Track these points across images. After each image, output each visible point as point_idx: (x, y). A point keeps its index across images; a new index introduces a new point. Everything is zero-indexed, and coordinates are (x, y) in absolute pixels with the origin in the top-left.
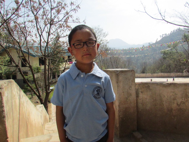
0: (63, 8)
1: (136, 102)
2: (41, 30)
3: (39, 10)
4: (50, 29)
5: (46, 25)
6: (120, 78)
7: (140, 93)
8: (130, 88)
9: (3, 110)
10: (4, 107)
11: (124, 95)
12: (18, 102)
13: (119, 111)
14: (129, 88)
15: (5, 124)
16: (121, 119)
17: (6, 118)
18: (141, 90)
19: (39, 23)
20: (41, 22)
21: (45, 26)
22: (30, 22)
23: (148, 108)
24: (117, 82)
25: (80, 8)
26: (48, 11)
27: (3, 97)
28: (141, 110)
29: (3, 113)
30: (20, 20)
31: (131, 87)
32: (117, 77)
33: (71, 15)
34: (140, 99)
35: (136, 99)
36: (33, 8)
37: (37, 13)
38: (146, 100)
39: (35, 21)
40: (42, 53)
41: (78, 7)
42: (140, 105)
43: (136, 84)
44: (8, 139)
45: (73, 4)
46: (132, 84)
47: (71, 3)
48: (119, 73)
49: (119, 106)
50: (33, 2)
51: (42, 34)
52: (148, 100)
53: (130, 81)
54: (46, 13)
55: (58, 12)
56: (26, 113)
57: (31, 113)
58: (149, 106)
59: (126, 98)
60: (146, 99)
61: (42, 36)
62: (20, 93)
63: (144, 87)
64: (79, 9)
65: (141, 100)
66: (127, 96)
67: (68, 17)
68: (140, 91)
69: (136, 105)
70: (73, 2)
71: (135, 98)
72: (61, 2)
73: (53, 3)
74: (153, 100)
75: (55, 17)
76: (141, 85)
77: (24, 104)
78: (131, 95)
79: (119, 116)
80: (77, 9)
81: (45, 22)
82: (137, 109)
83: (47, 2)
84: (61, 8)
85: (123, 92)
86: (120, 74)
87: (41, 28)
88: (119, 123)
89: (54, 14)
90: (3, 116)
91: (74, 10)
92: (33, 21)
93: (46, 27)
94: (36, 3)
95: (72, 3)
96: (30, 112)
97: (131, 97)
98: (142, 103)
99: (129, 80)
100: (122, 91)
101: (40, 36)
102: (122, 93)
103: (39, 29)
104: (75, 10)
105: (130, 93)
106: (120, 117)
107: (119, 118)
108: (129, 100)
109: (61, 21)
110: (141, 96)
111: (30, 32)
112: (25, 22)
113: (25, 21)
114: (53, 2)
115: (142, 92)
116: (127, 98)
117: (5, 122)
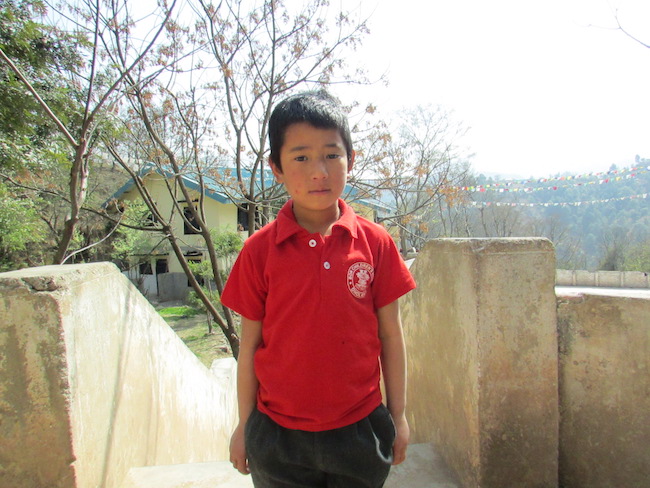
0: (315, 36)
1: (555, 372)
2: (243, 113)
3: (237, 49)
5: (258, 96)
6: (491, 271)
7: (576, 336)
8: (534, 315)
9: (60, 362)
10: (65, 351)
11: (503, 340)
13: (484, 404)
14: (528, 314)
15: (67, 411)
16: (489, 437)
17: (71, 390)
18: (579, 327)
19: (237, 90)
21: (257, 98)
22: (210, 88)
23: (610, 402)
24: (477, 288)
25: (368, 32)
26: (265, 51)
27: (62, 315)
28: (578, 409)
29: (59, 371)
30: (180, 85)
31: (534, 309)
32: (479, 269)
33: (338, 59)
34: (576, 363)
35: (556, 359)
36: (218, 45)
37: (233, 55)
38: (601, 368)
39: (225, 85)
40: (241, 186)
41: (363, 27)
42: (574, 388)
43: (559, 300)
44: (73, 464)
45: (347, 20)
46: (540, 297)
47: (339, 17)
48: (483, 251)
49: (481, 382)
50: (220, 23)
51: (244, 125)
52: (610, 369)
53: (533, 284)
54: (261, 56)
55: (299, 51)
58: (613, 397)
59: (515, 352)
60: (603, 363)
63: (594, 314)
64: (364, 33)
65: (581, 367)
66: (516, 348)
67: (330, 68)
68: (576, 327)
69: (556, 385)
70: (344, 14)
71: (554, 357)
72: (306, 14)
73: (279, 23)
74: (633, 371)
75: (288, 67)
76: (579, 306)
78: (537, 345)
79: (482, 424)
80: (361, 37)
81: (256, 85)
82: (561, 402)
83: (263, 22)
84: (305, 39)
85: (501, 329)
86: (489, 253)
87: (241, 107)
88: (481, 450)
89: (284, 58)
90: (59, 382)
91: (348, 40)
92: (219, 84)
93: (258, 101)
94: (230, 26)
95: (342, 17)
97: (535, 349)
98: (583, 381)
99: (529, 281)
100: (498, 322)
101: (239, 132)
102: (498, 333)
103: (236, 111)
104: (352, 39)
105: (532, 332)
106: (487, 427)
107: (481, 433)
108: (528, 362)
109: (304, 80)
110: (579, 348)
111: (208, 122)
112: (193, 91)
113: (193, 85)
114: (282, 18)
115: (583, 334)
116: (517, 356)
117: (67, 403)
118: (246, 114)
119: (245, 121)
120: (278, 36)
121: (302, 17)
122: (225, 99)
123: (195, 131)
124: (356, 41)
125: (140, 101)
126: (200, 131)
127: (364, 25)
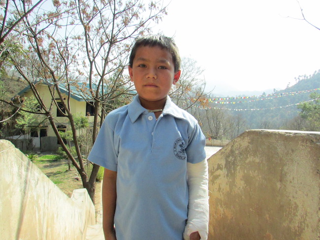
0: (135, 15)
2: (94, 53)
3: (93, 18)
4: (108, 53)
12: (19, 201)
19: (91, 41)
20: (94, 40)
21: (102, 46)
22: (76, 39)
25: (166, 14)
26: (107, 21)
30: (60, 35)
33: (148, 28)
36: (82, 15)
37: (89, 22)
39: (84, 38)
40: (91, 92)
41: (163, 10)
45: (155, 6)
47: (150, 5)
50: (84, 4)
51: (94, 60)
54: (105, 23)
55: (126, 23)
56: (42, 222)
57: (57, 217)
61: (93, 63)
62: (27, 176)
67: (142, 33)
70: (154, 3)
72: (133, 2)
75: (120, 31)
77: (40, 202)
80: (162, 17)
81: (101, 40)
83: (109, 4)
84: (130, 16)
87: (93, 50)
89: (118, 26)
91: (154, 18)
92: (81, 37)
93: (102, 48)
94: (89, 6)
95: (152, 5)
96: (55, 216)
101: (91, 63)
103: (90, 51)
104: (157, 17)
109: (130, 36)
111: (74, 57)
112: (67, 39)
113: (67, 36)
114: (119, 4)
118: (95, 54)
119: (94, 58)
120: (116, 12)
121: (130, 3)
122: (85, 45)
123: (66, 61)
124: (159, 19)
125: (36, 41)
126: (70, 61)
127: (164, 9)
